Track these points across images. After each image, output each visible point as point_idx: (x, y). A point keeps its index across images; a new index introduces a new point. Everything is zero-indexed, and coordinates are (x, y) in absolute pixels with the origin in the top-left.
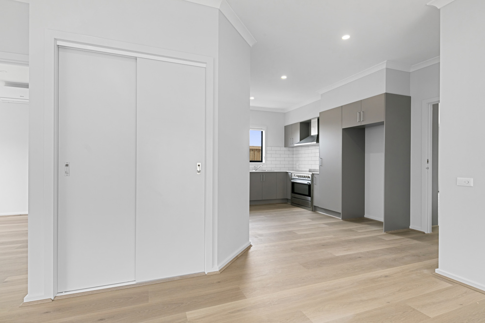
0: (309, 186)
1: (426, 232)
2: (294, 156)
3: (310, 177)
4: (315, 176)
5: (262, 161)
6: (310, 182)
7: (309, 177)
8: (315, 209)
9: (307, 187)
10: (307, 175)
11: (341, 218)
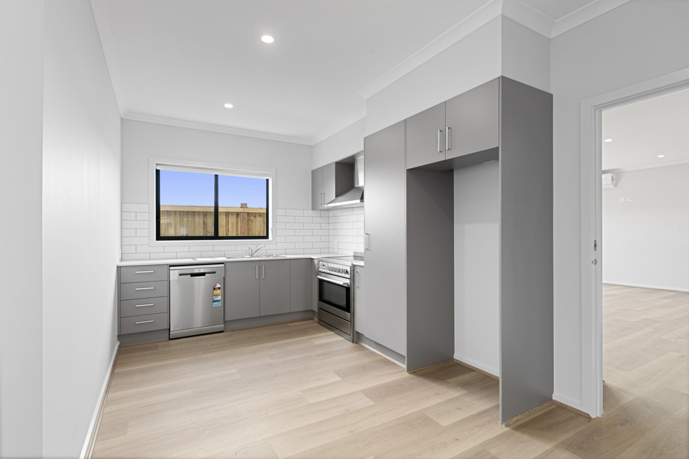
0: (348, 290)
1: (593, 416)
2: (331, 226)
3: (349, 271)
4: (357, 269)
5: (267, 237)
6: (348, 281)
7: (347, 272)
8: (357, 338)
9: (344, 291)
10: (345, 268)
11: (405, 366)
